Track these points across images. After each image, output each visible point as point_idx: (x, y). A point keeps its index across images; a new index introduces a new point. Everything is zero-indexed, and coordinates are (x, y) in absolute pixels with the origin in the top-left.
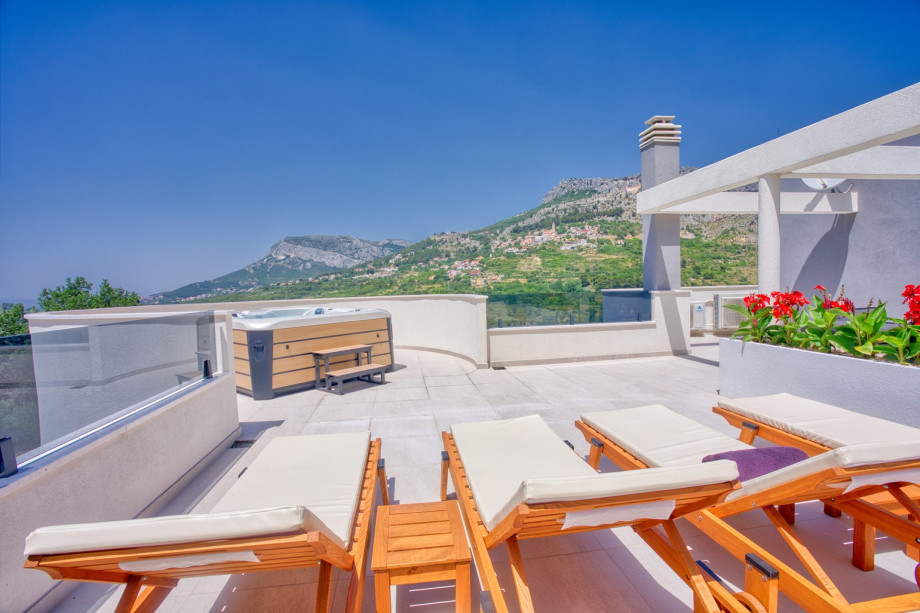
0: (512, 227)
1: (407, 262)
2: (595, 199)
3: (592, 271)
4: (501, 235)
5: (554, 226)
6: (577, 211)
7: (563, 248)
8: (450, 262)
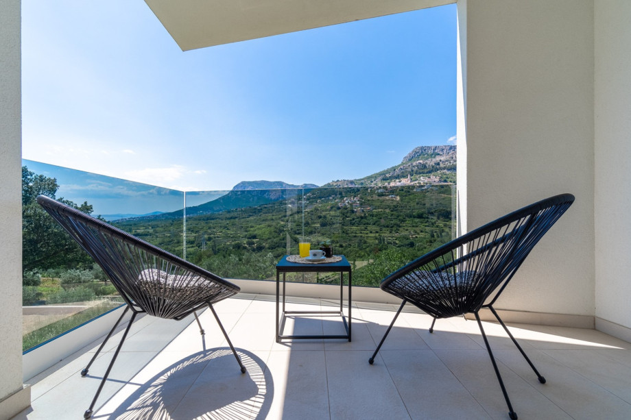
0: (382, 177)
1: (315, 198)
2: (438, 159)
3: (434, 205)
4: (375, 182)
5: (409, 176)
6: (425, 167)
7: (415, 190)
8: (342, 197)
